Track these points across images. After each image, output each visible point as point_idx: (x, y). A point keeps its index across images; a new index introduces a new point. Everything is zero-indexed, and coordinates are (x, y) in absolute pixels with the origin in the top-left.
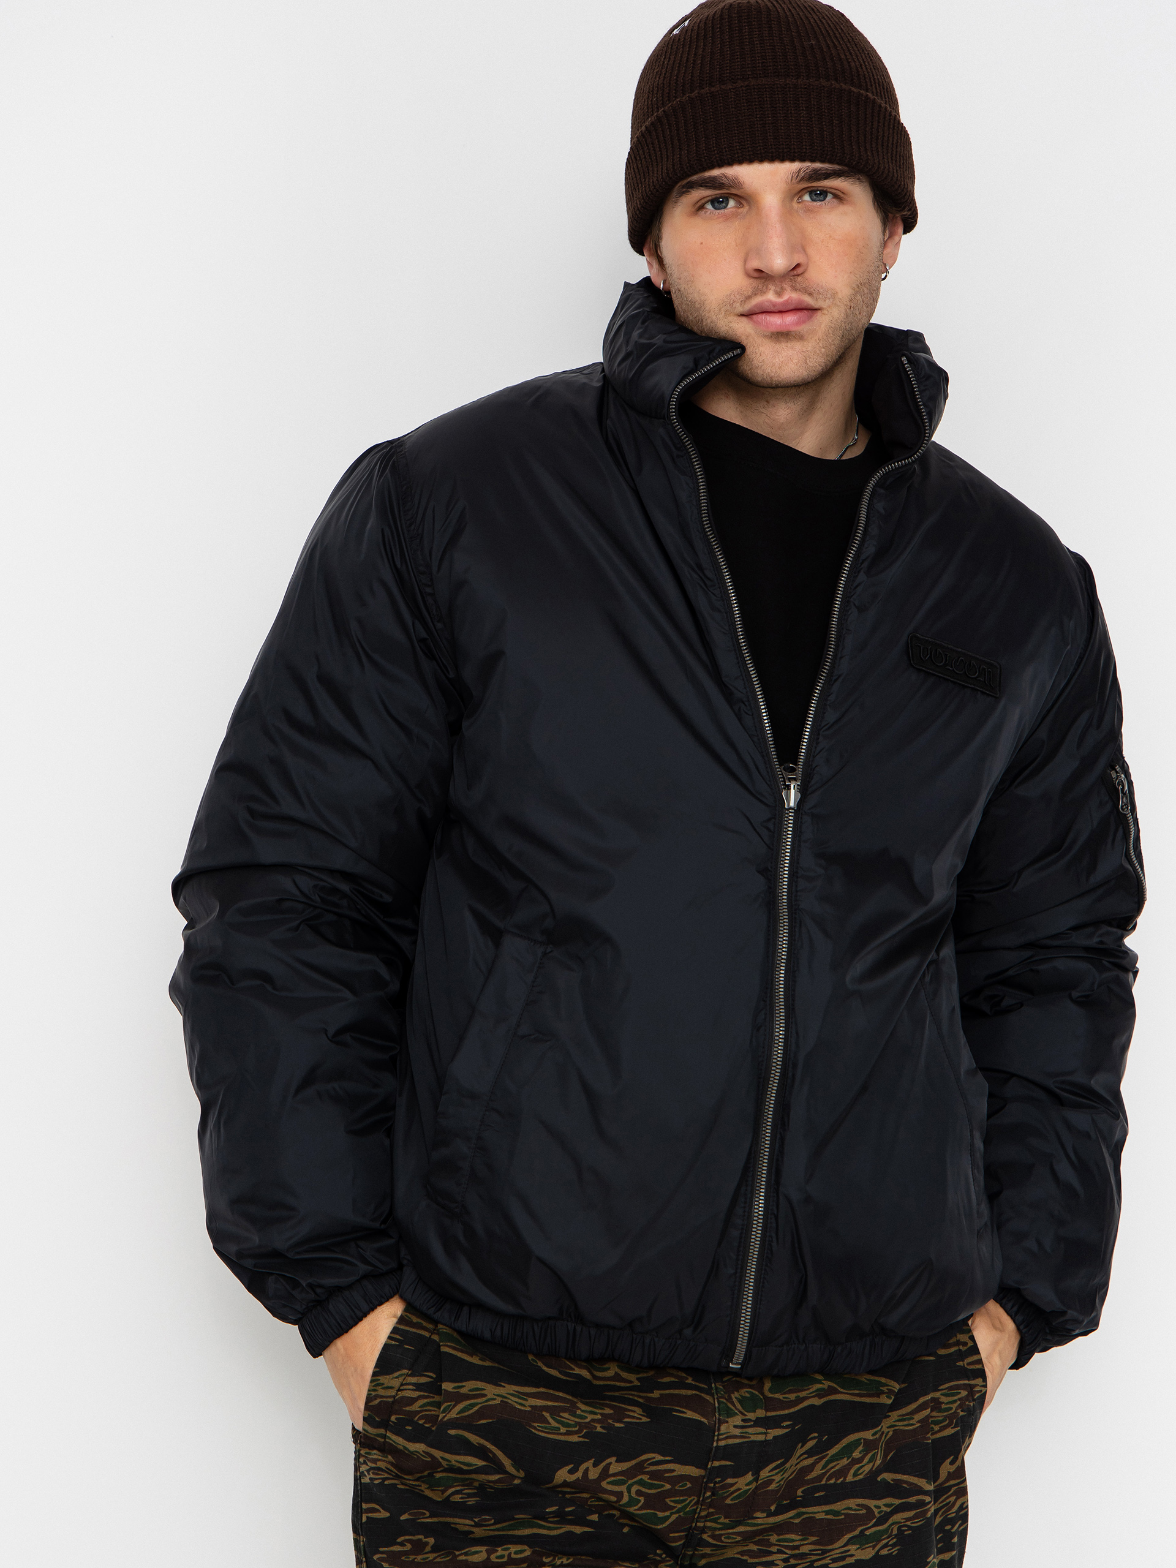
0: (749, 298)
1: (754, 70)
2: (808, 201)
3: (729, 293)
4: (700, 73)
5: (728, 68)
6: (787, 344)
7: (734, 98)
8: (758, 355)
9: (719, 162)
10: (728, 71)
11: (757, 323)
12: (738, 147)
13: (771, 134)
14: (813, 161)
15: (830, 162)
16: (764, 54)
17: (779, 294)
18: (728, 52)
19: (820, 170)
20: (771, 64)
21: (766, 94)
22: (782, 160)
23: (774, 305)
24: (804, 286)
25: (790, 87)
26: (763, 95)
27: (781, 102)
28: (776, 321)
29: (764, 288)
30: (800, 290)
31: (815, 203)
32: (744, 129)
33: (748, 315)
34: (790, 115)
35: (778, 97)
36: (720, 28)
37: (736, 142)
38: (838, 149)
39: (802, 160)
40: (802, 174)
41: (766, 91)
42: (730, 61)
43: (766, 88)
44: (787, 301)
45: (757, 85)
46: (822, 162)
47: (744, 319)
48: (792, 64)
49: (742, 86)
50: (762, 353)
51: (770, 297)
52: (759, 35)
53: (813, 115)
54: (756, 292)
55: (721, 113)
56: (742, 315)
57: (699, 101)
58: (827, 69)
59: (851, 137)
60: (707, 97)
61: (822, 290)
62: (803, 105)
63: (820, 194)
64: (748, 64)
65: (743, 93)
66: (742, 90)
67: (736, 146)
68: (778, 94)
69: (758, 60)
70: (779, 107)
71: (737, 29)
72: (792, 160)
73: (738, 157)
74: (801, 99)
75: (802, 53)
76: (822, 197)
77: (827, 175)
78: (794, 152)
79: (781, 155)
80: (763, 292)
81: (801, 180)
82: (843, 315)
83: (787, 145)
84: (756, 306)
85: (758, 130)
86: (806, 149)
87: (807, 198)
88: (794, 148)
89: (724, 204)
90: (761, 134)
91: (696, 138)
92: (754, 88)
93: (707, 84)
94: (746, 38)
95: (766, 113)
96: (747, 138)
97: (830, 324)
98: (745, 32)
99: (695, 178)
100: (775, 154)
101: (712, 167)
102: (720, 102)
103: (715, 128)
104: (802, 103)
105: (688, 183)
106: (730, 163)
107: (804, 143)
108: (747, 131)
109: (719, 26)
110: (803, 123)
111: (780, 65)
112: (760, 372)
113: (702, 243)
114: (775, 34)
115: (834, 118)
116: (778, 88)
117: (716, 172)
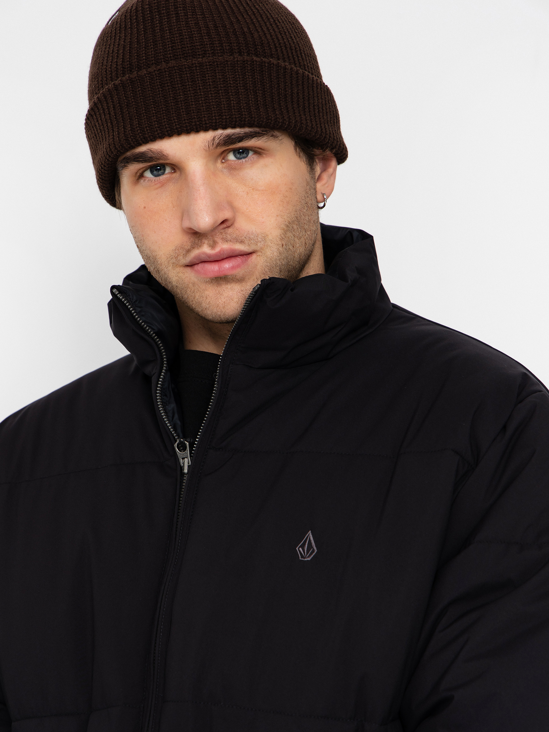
0: (188, 251)
1: (166, 54)
2: (233, 161)
3: (174, 248)
4: (122, 61)
5: (144, 55)
6: (227, 286)
7: (150, 82)
8: (205, 299)
9: (143, 140)
10: (144, 58)
11: (197, 272)
12: (156, 125)
13: (184, 110)
14: (224, 128)
15: (241, 126)
16: (173, 39)
17: (213, 246)
18: (143, 40)
19: (233, 135)
20: (180, 47)
21: (176, 75)
22: (197, 131)
23: (209, 256)
24: (235, 236)
25: (196, 66)
26: (174, 76)
27: (189, 80)
28: (214, 268)
29: (199, 242)
30: (230, 241)
31: (240, 161)
32: (160, 109)
33: (191, 265)
34: (199, 91)
35: (187, 76)
36: (136, 19)
37: (154, 122)
38: (245, 115)
39: (215, 129)
40: (217, 141)
41: (175, 72)
42: (145, 48)
43: (175, 70)
44: (220, 252)
45: (168, 69)
46: (234, 127)
47: (188, 270)
48: (198, 44)
49: (155, 71)
50: (208, 297)
51: (206, 249)
52: (168, 22)
53: (219, 88)
54: (194, 246)
55: (140, 97)
56: (187, 266)
57: (122, 87)
58: (231, 43)
59: (257, 102)
60: (128, 83)
61: (253, 236)
62: (210, 80)
63: (243, 152)
64: (160, 49)
65: (156, 77)
66: (156, 74)
67: (155, 124)
68: (186, 74)
69: (169, 44)
70: (188, 85)
71: (149, 18)
72: (206, 130)
73: (158, 134)
74: (207, 75)
75: (207, 33)
76: (245, 155)
77: (241, 138)
78: (206, 124)
79: (194, 127)
80: (200, 246)
81: (217, 146)
82: (275, 254)
83: (199, 118)
84: (194, 258)
85: (172, 108)
86: (216, 119)
87: (231, 157)
88: (205, 120)
89: (162, 171)
90: (175, 111)
91: (122, 120)
92: (165, 71)
93: (128, 70)
94: (157, 26)
95: (178, 92)
96: (164, 116)
97: (265, 264)
98: (156, 21)
99: (129, 154)
100: (189, 128)
101: (140, 145)
102: (138, 87)
103: (137, 111)
104: (209, 79)
105: (124, 158)
106: (154, 139)
107: (213, 115)
108: (163, 111)
109: (135, 17)
110: (212, 96)
111: (188, 47)
112: (209, 312)
113: (145, 207)
114: (182, 19)
115: (239, 87)
116: (185, 68)
117: (143, 149)
